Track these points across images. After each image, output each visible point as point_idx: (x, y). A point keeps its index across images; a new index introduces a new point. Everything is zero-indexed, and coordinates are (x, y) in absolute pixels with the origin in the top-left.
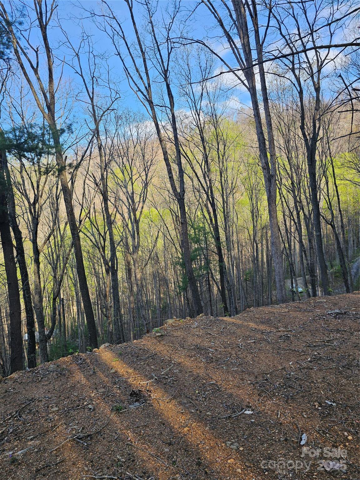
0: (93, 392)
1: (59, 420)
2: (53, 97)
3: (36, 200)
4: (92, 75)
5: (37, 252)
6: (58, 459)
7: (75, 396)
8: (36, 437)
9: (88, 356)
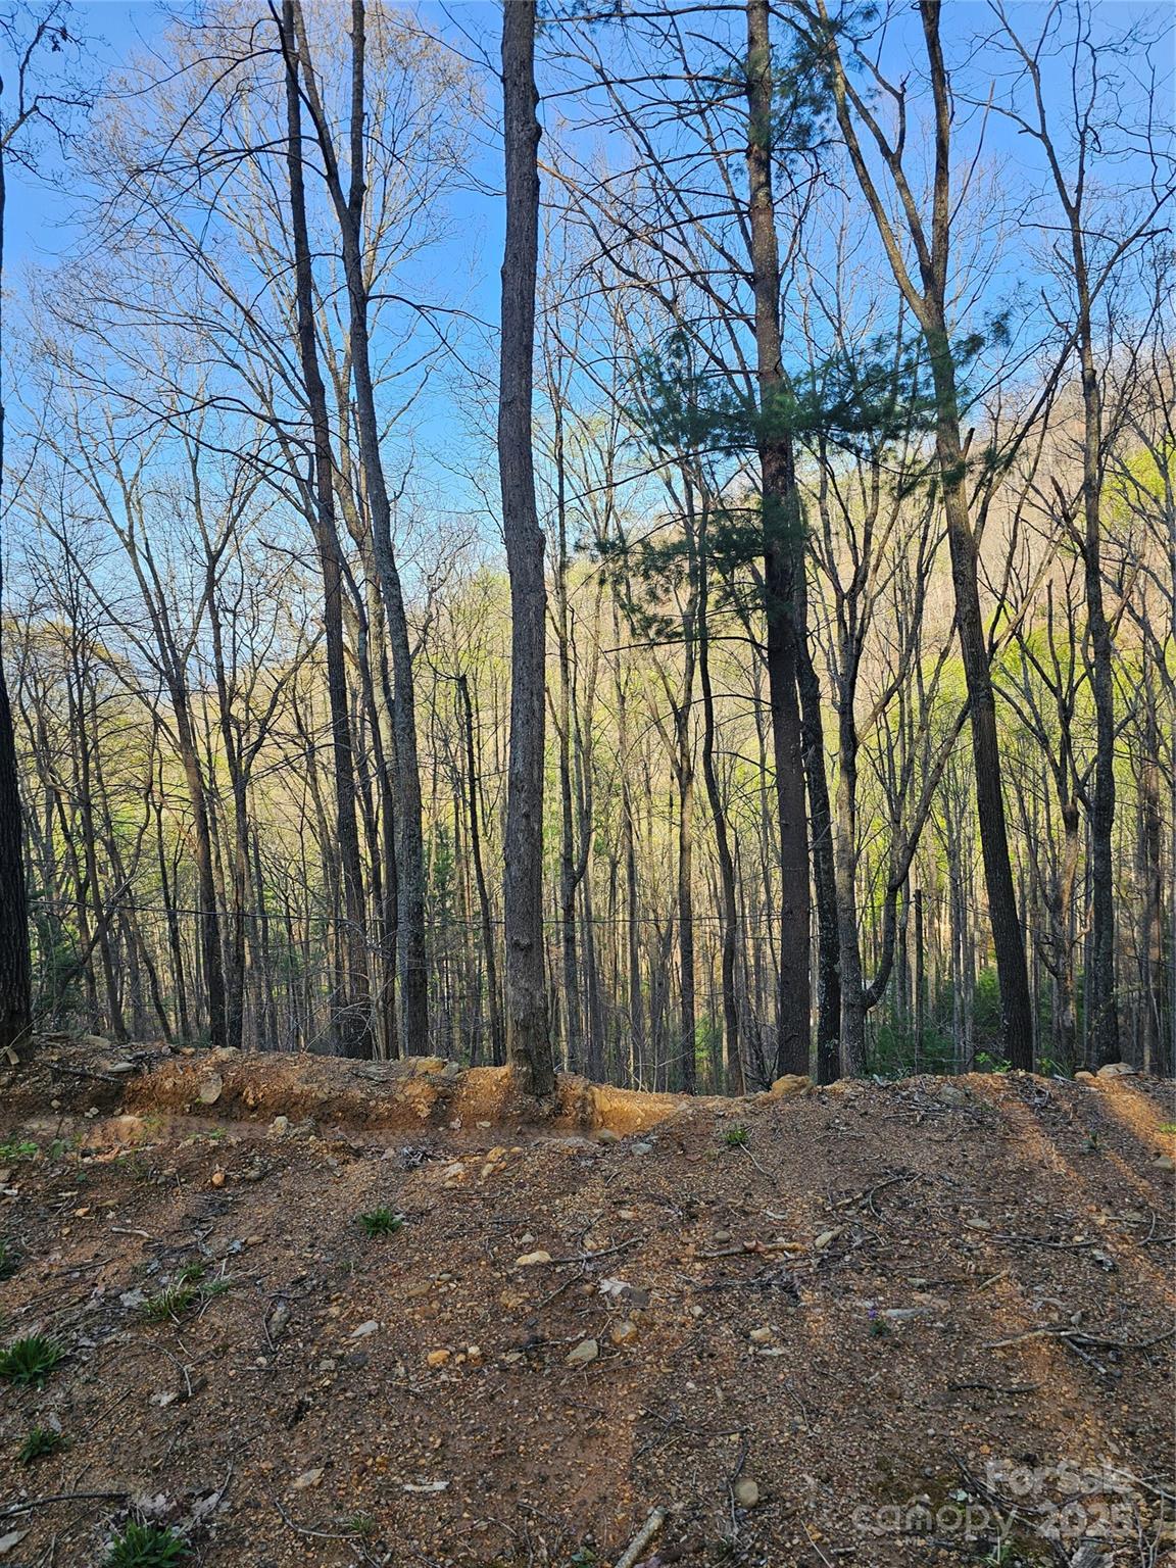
0: (1099, 1210)
1: (999, 1260)
2: (943, 236)
3: (860, 580)
4: (1082, 121)
5: (850, 740)
6: (1015, 1381)
7: (1039, 1204)
8: (934, 1286)
9: (1063, 1092)
